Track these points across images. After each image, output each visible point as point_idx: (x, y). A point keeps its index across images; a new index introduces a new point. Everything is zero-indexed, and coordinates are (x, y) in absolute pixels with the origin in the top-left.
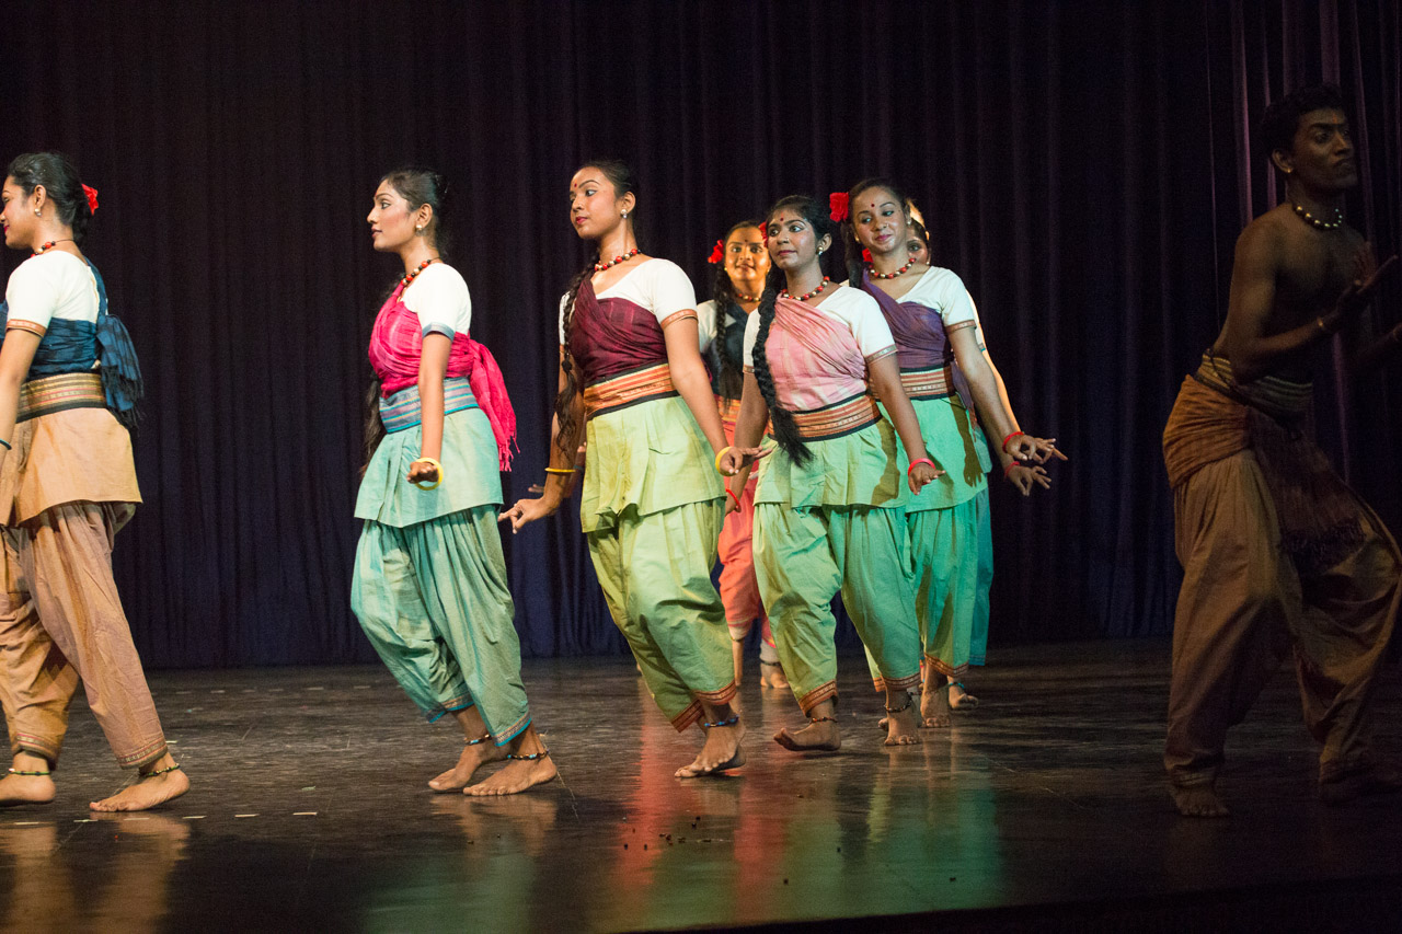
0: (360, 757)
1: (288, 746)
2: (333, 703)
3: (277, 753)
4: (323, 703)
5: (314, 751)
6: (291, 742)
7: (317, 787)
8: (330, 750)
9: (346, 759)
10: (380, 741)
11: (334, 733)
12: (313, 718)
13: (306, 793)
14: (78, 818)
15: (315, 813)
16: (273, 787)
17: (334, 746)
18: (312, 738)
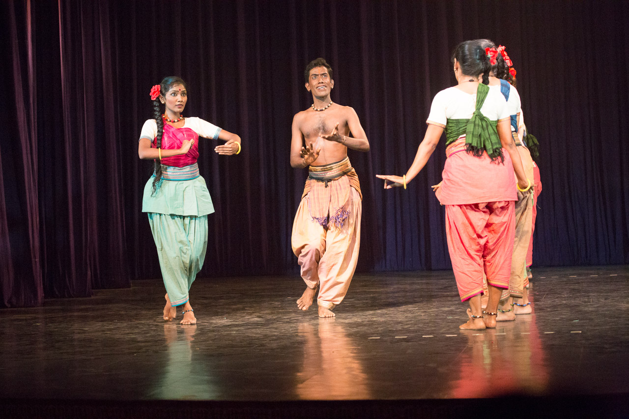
0: (598, 307)
3: (559, 305)
4: (578, 283)
5: (576, 304)
6: (565, 300)
7: (580, 320)
8: (583, 304)
9: (592, 308)
10: (606, 299)
11: (585, 296)
12: (574, 289)
13: (575, 323)
15: (580, 332)
16: (560, 320)
17: (585, 302)
18: (575, 298)
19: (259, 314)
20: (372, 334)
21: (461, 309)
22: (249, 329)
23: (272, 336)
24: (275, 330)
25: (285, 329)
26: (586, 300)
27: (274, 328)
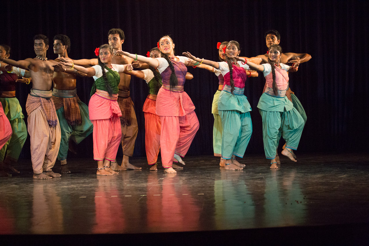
1: (195, 176)
2: (207, 165)
3: (192, 178)
4: (205, 165)
5: (202, 178)
8: (206, 177)
9: (211, 180)
11: (208, 173)
12: (202, 169)
14: (141, 195)
15: (203, 194)
16: (191, 187)
19: (15, 182)
20: (82, 195)
21: (135, 180)
22: (9, 191)
23: (22, 196)
24: (24, 192)
25: (30, 192)
26: (208, 175)
27: (23, 191)
